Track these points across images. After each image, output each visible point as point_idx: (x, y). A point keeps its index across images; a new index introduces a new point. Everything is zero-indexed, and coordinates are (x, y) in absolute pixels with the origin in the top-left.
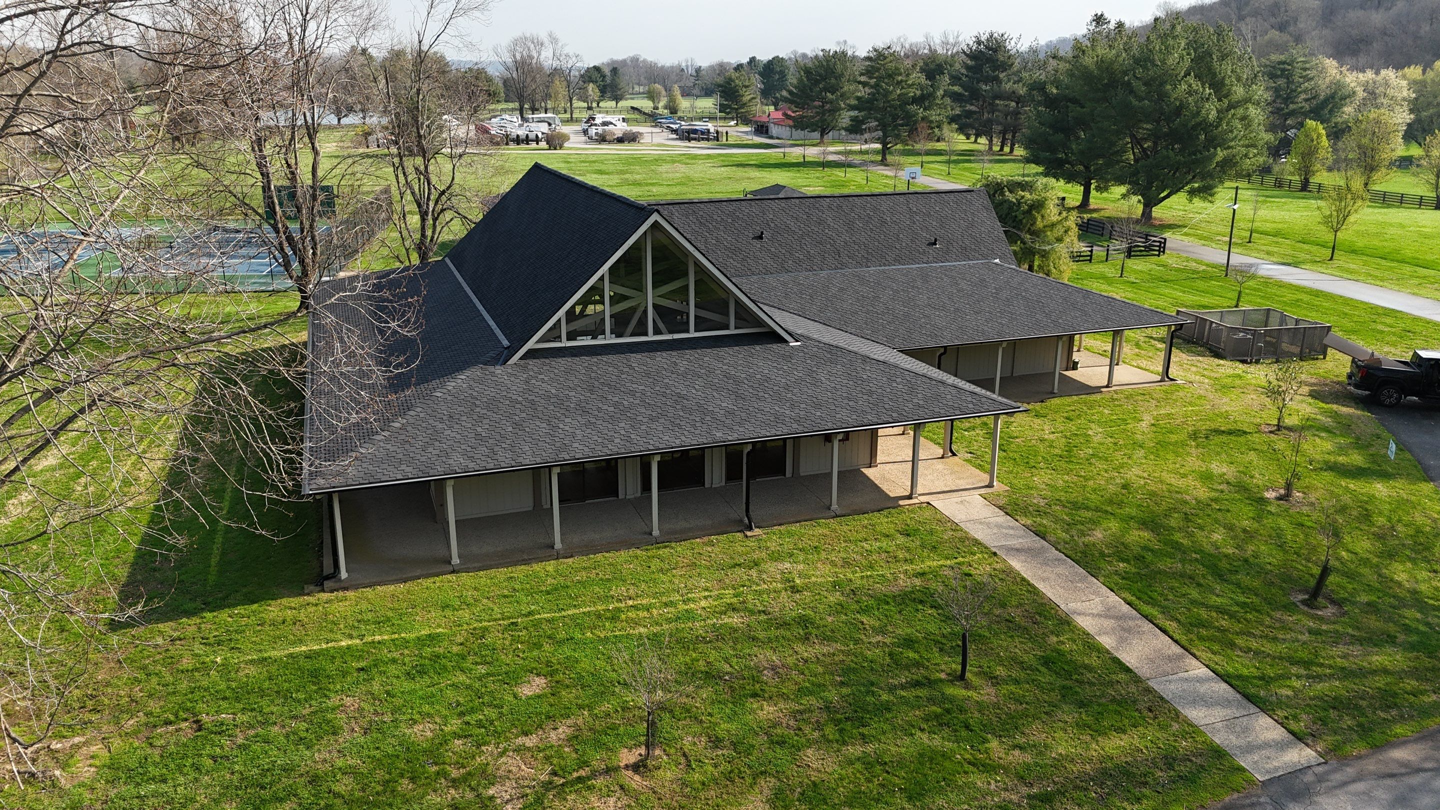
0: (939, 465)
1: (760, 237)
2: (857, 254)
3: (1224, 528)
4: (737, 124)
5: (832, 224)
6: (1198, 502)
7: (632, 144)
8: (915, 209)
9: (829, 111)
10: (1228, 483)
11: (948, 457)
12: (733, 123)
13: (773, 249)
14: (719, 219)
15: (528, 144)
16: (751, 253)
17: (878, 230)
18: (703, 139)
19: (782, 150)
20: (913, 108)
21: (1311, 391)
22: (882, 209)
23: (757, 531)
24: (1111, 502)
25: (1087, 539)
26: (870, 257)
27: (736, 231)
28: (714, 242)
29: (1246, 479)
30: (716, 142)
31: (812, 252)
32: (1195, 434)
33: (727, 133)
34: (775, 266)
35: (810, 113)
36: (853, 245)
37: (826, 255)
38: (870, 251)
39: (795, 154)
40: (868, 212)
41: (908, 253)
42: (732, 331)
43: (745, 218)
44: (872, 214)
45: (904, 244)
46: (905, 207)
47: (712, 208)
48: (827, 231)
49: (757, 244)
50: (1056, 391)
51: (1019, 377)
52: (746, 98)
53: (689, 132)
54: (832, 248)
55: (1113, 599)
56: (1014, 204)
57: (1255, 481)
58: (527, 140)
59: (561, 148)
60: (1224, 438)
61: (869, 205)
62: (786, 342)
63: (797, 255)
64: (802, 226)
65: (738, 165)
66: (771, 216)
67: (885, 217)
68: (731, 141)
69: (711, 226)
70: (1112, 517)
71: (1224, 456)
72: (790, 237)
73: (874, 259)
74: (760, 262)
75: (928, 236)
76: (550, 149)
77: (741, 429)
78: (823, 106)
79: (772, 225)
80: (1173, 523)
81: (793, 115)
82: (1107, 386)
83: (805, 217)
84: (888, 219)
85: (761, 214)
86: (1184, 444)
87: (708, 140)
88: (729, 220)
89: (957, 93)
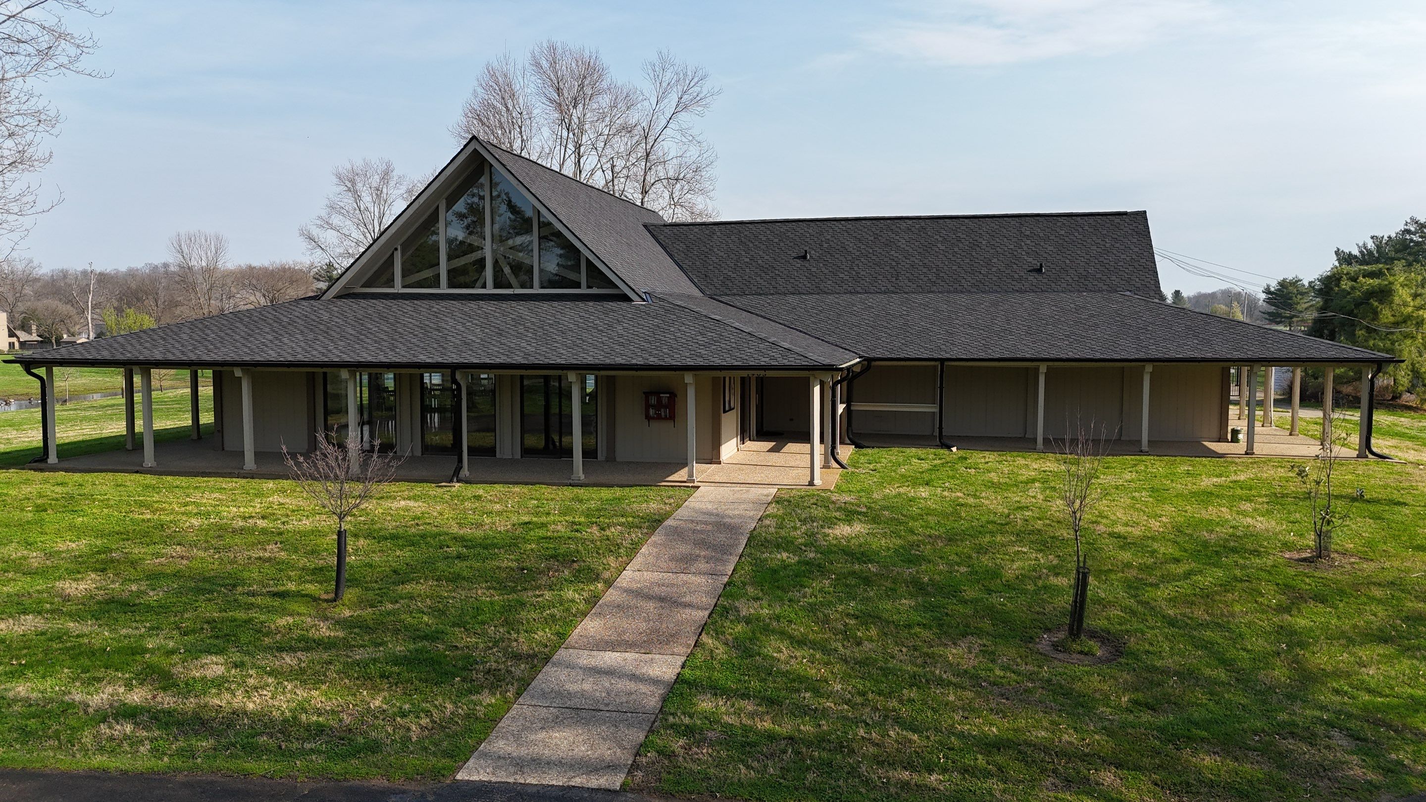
1: (804, 257)
2: (922, 277)
5: (903, 246)
6: (1110, 533)
8: (1028, 233)
11: (830, 468)
13: (814, 269)
14: (764, 238)
16: (785, 272)
17: (964, 254)
23: (458, 486)
25: (817, 530)
26: (939, 281)
27: (777, 251)
28: (748, 260)
31: (863, 273)
34: (809, 285)
36: (921, 268)
37: (880, 277)
38: (942, 275)
41: (995, 278)
42: (583, 290)
43: (797, 238)
44: (963, 236)
45: (994, 269)
46: (1015, 231)
47: (762, 228)
48: (893, 253)
49: (799, 263)
50: (1144, 448)
52: (1301, 307)
54: (892, 270)
63: (842, 275)
64: (863, 247)
66: (829, 237)
67: (981, 240)
69: (751, 245)
72: (842, 258)
73: (942, 283)
74: (792, 280)
75: (1034, 262)
79: (826, 245)
82: (1245, 454)
83: (872, 238)
84: (984, 242)
85: (818, 235)
88: (776, 240)
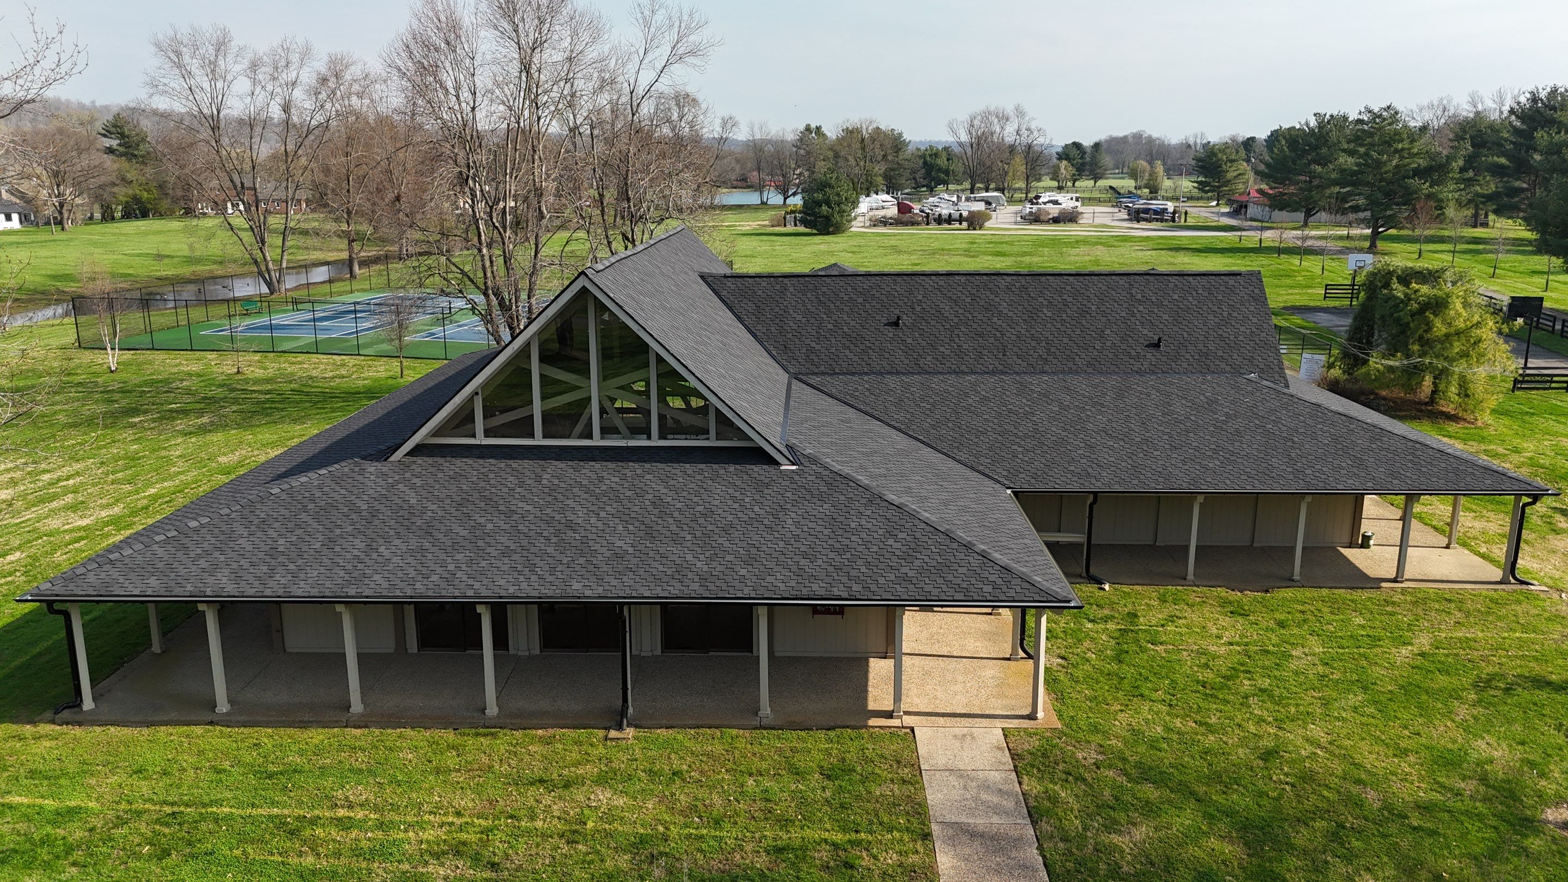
0: (991, 671)
1: (896, 324)
2: (1031, 352)
3: (1397, 867)
4: (1218, 205)
5: (1005, 311)
6: (1387, 807)
7: (1070, 224)
8: (1139, 296)
9: (1318, 187)
10: (1484, 779)
11: (1017, 660)
12: (1214, 203)
13: (909, 341)
14: (846, 298)
15: (950, 224)
16: (877, 343)
17: (1074, 322)
18: (1157, 220)
19: (1239, 233)
20: (1415, 182)
22: (1088, 293)
23: (630, 732)
24: (1216, 778)
25: (1105, 838)
26: (1050, 358)
27: (864, 314)
28: (830, 326)
29: (1530, 778)
30: (1171, 223)
31: (966, 346)
32: (1489, 681)
34: (906, 361)
35: (1292, 189)
36: (1029, 341)
37: (985, 352)
38: (1053, 350)
40: (1065, 297)
41: (1111, 355)
42: (710, 443)
43: (883, 298)
44: (1069, 299)
45: (1109, 343)
46: (1124, 293)
47: (842, 284)
48: (995, 320)
49: (891, 332)
50: (1296, 577)
52: (1230, 175)
54: (996, 343)
57: (1543, 783)
58: (949, 220)
59: (980, 229)
60: (1542, 695)
61: (1069, 288)
62: (778, 464)
63: (942, 349)
64: (961, 311)
65: (1170, 249)
66: (920, 297)
67: (1089, 305)
68: (1191, 222)
69: (832, 306)
70: (1193, 803)
71: (1518, 728)
72: (939, 326)
73: (1055, 361)
74: (887, 355)
75: (1150, 334)
76: (968, 229)
78: (1310, 182)
79: (918, 308)
80: (1301, 837)
81: (1271, 192)
82: (1395, 580)
83: (969, 300)
84: (1093, 308)
85: (906, 294)
86: (1455, 694)
87: (1162, 220)
88: (860, 300)
89: (1502, 166)
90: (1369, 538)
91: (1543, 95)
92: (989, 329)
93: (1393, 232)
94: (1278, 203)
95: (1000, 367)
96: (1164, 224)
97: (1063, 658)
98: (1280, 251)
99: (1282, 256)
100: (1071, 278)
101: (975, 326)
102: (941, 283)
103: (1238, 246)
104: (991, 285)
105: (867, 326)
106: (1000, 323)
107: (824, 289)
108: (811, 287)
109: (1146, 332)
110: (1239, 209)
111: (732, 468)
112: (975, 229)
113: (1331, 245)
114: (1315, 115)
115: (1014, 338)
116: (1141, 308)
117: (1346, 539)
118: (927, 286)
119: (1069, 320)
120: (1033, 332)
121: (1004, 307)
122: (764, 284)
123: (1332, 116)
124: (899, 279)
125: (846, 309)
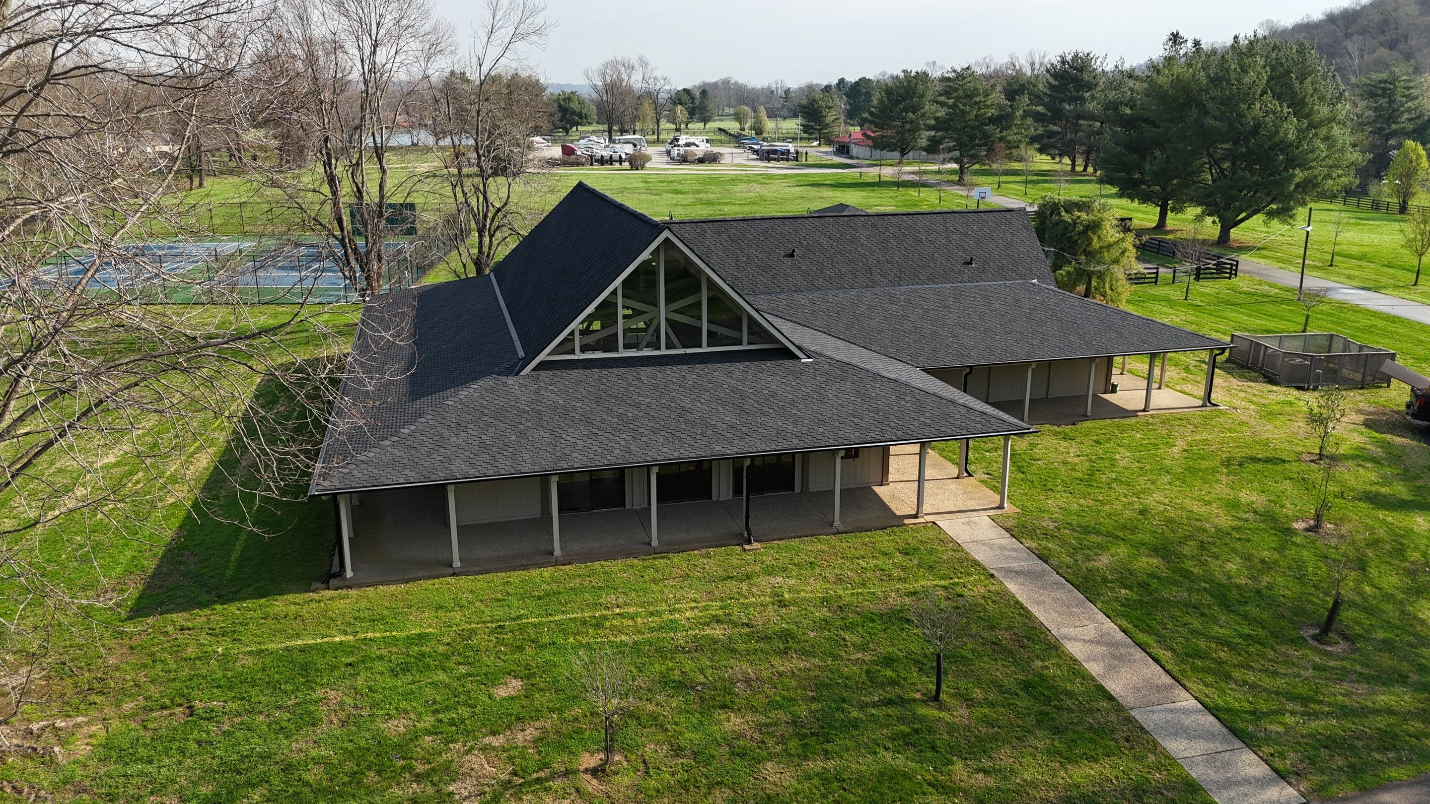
0: (953, 486)
1: (792, 255)
2: (889, 272)
3: (1241, 558)
4: (819, 145)
5: (865, 243)
6: (1218, 530)
7: (713, 164)
8: (951, 229)
9: (909, 131)
10: (1255, 512)
11: (963, 478)
12: (816, 143)
13: (804, 267)
14: (751, 237)
17: (912, 249)
18: (783, 159)
19: (859, 170)
20: (990, 128)
21: (1366, 420)
22: (918, 227)
23: (756, 545)
24: (1124, 527)
25: (1090, 565)
26: (903, 276)
27: (767, 249)
29: (1276, 509)
30: (795, 163)
31: (844, 270)
32: (1228, 461)
33: (806, 153)
34: (805, 283)
35: (889, 133)
36: (886, 264)
37: (858, 273)
38: (903, 269)
39: (872, 173)
41: (942, 272)
42: (745, 347)
44: (907, 232)
45: (938, 263)
46: (942, 227)
47: (745, 226)
49: (788, 261)
50: (1089, 414)
51: (1054, 398)
52: (829, 119)
53: (769, 152)
54: (864, 266)
55: (1109, 625)
56: (1070, 224)
57: (1284, 510)
59: (642, 168)
60: (1259, 466)
61: (904, 224)
62: (798, 358)
63: (828, 273)
64: (835, 244)
65: (812, 185)
66: (804, 235)
67: (920, 236)
68: (811, 161)
69: (742, 244)
70: (1122, 543)
71: (1256, 484)
72: (822, 255)
73: (906, 278)
75: (964, 256)
76: (631, 169)
77: (741, 443)
78: (904, 126)
79: (805, 243)
80: (1186, 551)
81: (873, 135)
82: (1144, 410)
83: (838, 235)
84: (924, 238)
85: (794, 233)
86: (1214, 471)
87: (788, 160)
88: (762, 238)
89: (1038, 113)
90: (1116, 386)
91: (1069, 58)
92: (857, 256)
93: (977, 167)
94: (879, 144)
95: (871, 284)
96: (790, 163)
97: (988, 474)
98: (899, 184)
99: (901, 189)
100: (904, 217)
101: (847, 254)
102: (817, 223)
103: (860, 181)
104: (852, 224)
105: (771, 258)
106: (863, 251)
107: (734, 231)
108: (723, 229)
109: (961, 254)
110: (843, 150)
111: (768, 363)
112: (637, 169)
113: (932, 179)
114: (903, 71)
115: (875, 262)
116: (954, 237)
117: (1102, 388)
118: (807, 226)
119: (909, 247)
120: (887, 257)
121: (863, 240)
122: (688, 228)
123: (917, 73)
124: (786, 221)
125: (753, 245)
